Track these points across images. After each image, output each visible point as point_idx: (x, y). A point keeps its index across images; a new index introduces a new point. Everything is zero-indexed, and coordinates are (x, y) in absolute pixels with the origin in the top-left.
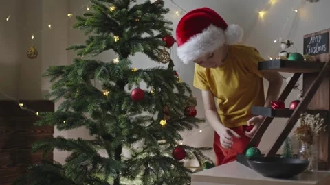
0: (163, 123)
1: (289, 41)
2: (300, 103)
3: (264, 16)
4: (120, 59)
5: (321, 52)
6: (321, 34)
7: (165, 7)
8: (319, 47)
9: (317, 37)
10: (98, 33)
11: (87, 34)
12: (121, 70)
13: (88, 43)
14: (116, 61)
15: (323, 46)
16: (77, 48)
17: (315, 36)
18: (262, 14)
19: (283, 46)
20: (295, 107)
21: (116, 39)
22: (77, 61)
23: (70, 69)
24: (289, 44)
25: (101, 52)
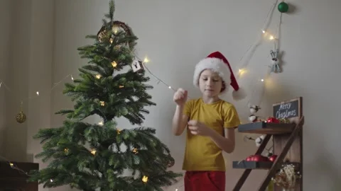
0: (145, 179)
1: (257, 107)
2: (278, 158)
4: (105, 123)
5: (291, 117)
6: (290, 102)
7: (145, 76)
8: (289, 113)
9: (287, 105)
10: (85, 98)
11: (73, 100)
12: (108, 130)
13: (77, 107)
14: (101, 124)
15: (293, 111)
16: (65, 112)
17: (285, 104)
19: (252, 110)
20: (274, 160)
21: (102, 103)
22: (67, 123)
23: (60, 131)
24: (257, 109)
25: (86, 116)
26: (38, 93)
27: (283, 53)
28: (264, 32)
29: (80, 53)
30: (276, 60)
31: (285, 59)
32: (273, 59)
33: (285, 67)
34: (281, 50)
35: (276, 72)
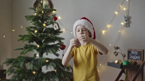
1: (118, 47)
3: (105, 33)
5: (137, 59)
6: (138, 51)
8: (136, 57)
9: (135, 52)
15: (138, 57)
17: (134, 51)
18: (103, 32)
21: (38, 46)
26: (4, 36)
27: (130, 17)
28: (121, 6)
29: (26, 18)
30: (127, 21)
31: (131, 20)
32: (126, 21)
33: (131, 25)
34: (129, 16)
35: (127, 27)
